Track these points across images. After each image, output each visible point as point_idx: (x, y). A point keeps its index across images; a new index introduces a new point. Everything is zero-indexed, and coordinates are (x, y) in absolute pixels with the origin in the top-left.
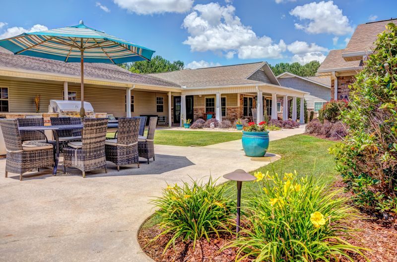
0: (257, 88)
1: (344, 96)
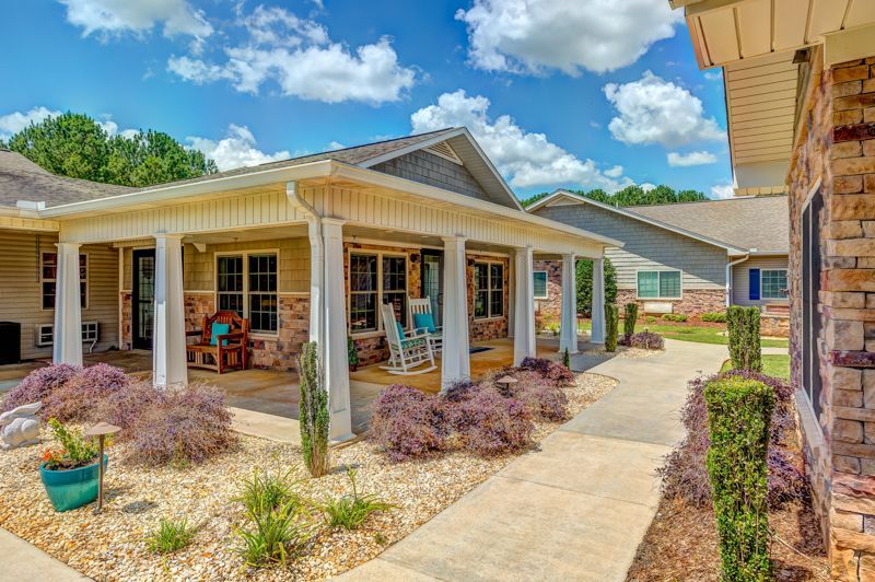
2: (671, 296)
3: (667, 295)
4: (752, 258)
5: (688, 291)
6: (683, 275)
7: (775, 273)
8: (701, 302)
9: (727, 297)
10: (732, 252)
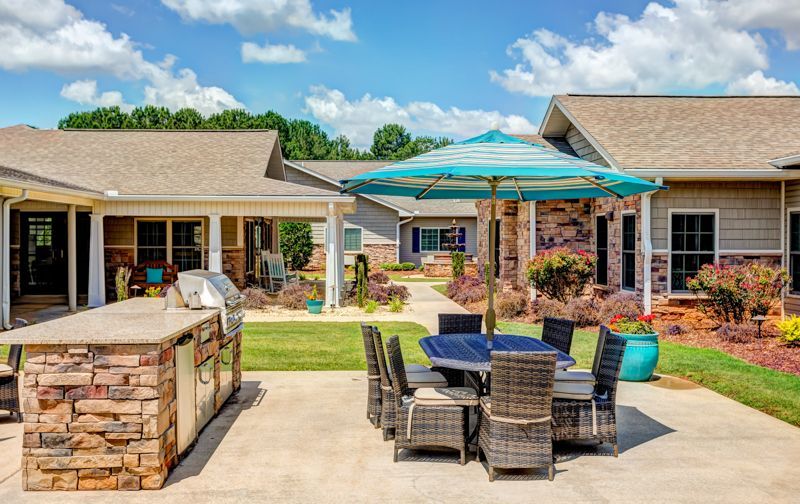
0: (331, 206)
1: (546, 238)
2: (353, 250)
3: (350, 249)
4: (416, 218)
5: (367, 246)
6: (364, 233)
7: (430, 231)
8: (377, 254)
9: (398, 250)
10: (402, 213)
